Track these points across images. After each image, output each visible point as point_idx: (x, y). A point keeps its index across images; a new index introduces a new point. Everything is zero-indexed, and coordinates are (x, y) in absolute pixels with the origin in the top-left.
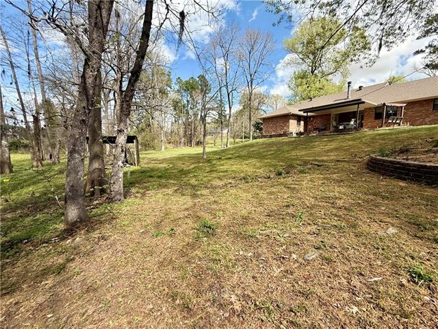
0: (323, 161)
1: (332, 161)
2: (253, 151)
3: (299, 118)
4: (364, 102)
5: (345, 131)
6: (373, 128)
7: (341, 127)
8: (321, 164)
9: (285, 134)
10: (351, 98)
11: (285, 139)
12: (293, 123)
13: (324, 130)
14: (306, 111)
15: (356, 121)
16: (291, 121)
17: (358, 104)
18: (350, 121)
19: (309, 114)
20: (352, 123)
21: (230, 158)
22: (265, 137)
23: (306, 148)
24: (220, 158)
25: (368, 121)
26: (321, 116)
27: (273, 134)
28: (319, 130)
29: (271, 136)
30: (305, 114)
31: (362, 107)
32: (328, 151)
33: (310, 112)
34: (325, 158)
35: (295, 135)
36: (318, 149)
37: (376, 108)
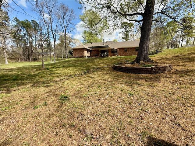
0: (99, 67)
1: (102, 67)
2: (70, 64)
3: (88, 50)
4: (108, 47)
5: (104, 56)
6: (111, 56)
7: (103, 55)
8: (99, 68)
9: (83, 57)
10: (105, 45)
11: (83, 59)
12: (86, 52)
13: (97, 56)
14: (90, 48)
15: (107, 53)
16: (85, 51)
17: (107, 47)
18: (105, 53)
19: (92, 49)
20: (106, 54)
21: (59, 67)
22: (74, 57)
23: (92, 63)
24: (53, 67)
25: (110, 53)
26: (95, 50)
27: (78, 56)
28: (96, 56)
29: (77, 57)
30: (90, 49)
31: (108, 48)
32: (100, 64)
33: (92, 48)
34: (100, 66)
35: (87, 57)
36: (96, 63)
37: (112, 49)
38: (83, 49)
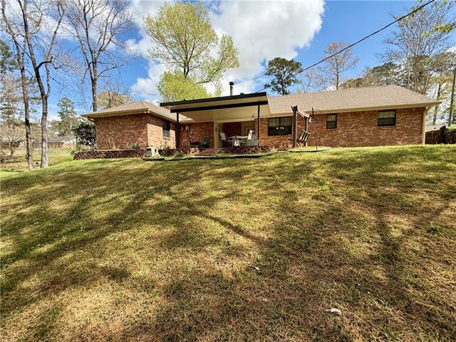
3: (165, 124)
4: (266, 102)
7: (236, 144)
9: (136, 152)
12: (154, 130)
16: (151, 127)
17: (260, 104)
20: (250, 137)
25: (262, 136)
27: (114, 149)
30: (174, 117)
38: (142, 118)
